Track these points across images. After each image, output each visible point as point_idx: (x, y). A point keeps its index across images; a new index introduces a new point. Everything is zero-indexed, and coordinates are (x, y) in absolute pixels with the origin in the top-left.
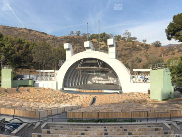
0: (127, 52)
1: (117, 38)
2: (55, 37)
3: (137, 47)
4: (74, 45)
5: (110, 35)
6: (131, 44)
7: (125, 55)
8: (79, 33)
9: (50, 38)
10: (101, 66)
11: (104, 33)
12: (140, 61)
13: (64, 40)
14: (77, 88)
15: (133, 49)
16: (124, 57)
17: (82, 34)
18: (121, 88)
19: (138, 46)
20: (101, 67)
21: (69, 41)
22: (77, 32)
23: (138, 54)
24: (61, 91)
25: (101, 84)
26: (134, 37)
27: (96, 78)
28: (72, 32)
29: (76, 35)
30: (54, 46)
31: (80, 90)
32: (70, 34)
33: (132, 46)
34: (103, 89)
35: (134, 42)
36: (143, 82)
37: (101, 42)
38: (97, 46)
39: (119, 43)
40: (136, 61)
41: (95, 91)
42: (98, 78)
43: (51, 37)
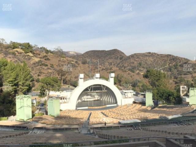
6: (65, 60)
10: (105, 89)
19: (72, 62)
24: (75, 110)
27: (85, 97)
37: (29, 53)
38: (26, 57)
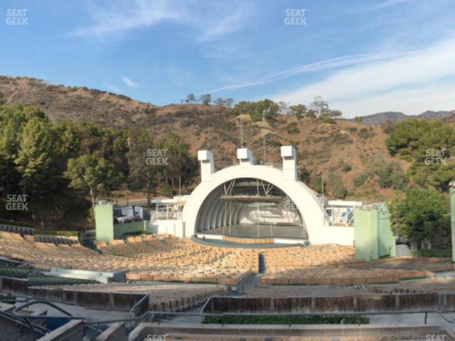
0: (319, 147)
1: (295, 112)
2: (151, 108)
3: (342, 135)
4: (201, 131)
5: (280, 105)
6: (327, 128)
7: (315, 154)
8: (207, 100)
9: (140, 110)
10: (269, 194)
11: (267, 101)
12: (349, 169)
13: (176, 118)
14: (225, 235)
15: (333, 139)
16: (313, 158)
17: (214, 101)
18: (307, 234)
19: (343, 132)
20: (269, 196)
21: (188, 122)
22: (203, 96)
23: (345, 152)
24: (192, 239)
25: (268, 224)
26: (336, 110)
27: (258, 212)
28: (192, 97)
29: (201, 102)
30: (156, 133)
31: (231, 239)
32: (187, 101)
33: (330, 132)
34: (273, 237)
35: (335, 123)
36: (347, 225)
37: (261, 120)
38: (251, 130)
39: (301, 123)
40: (340, 169)
41: (258, 241)
42: (263, 212)
43: (142, 107)
